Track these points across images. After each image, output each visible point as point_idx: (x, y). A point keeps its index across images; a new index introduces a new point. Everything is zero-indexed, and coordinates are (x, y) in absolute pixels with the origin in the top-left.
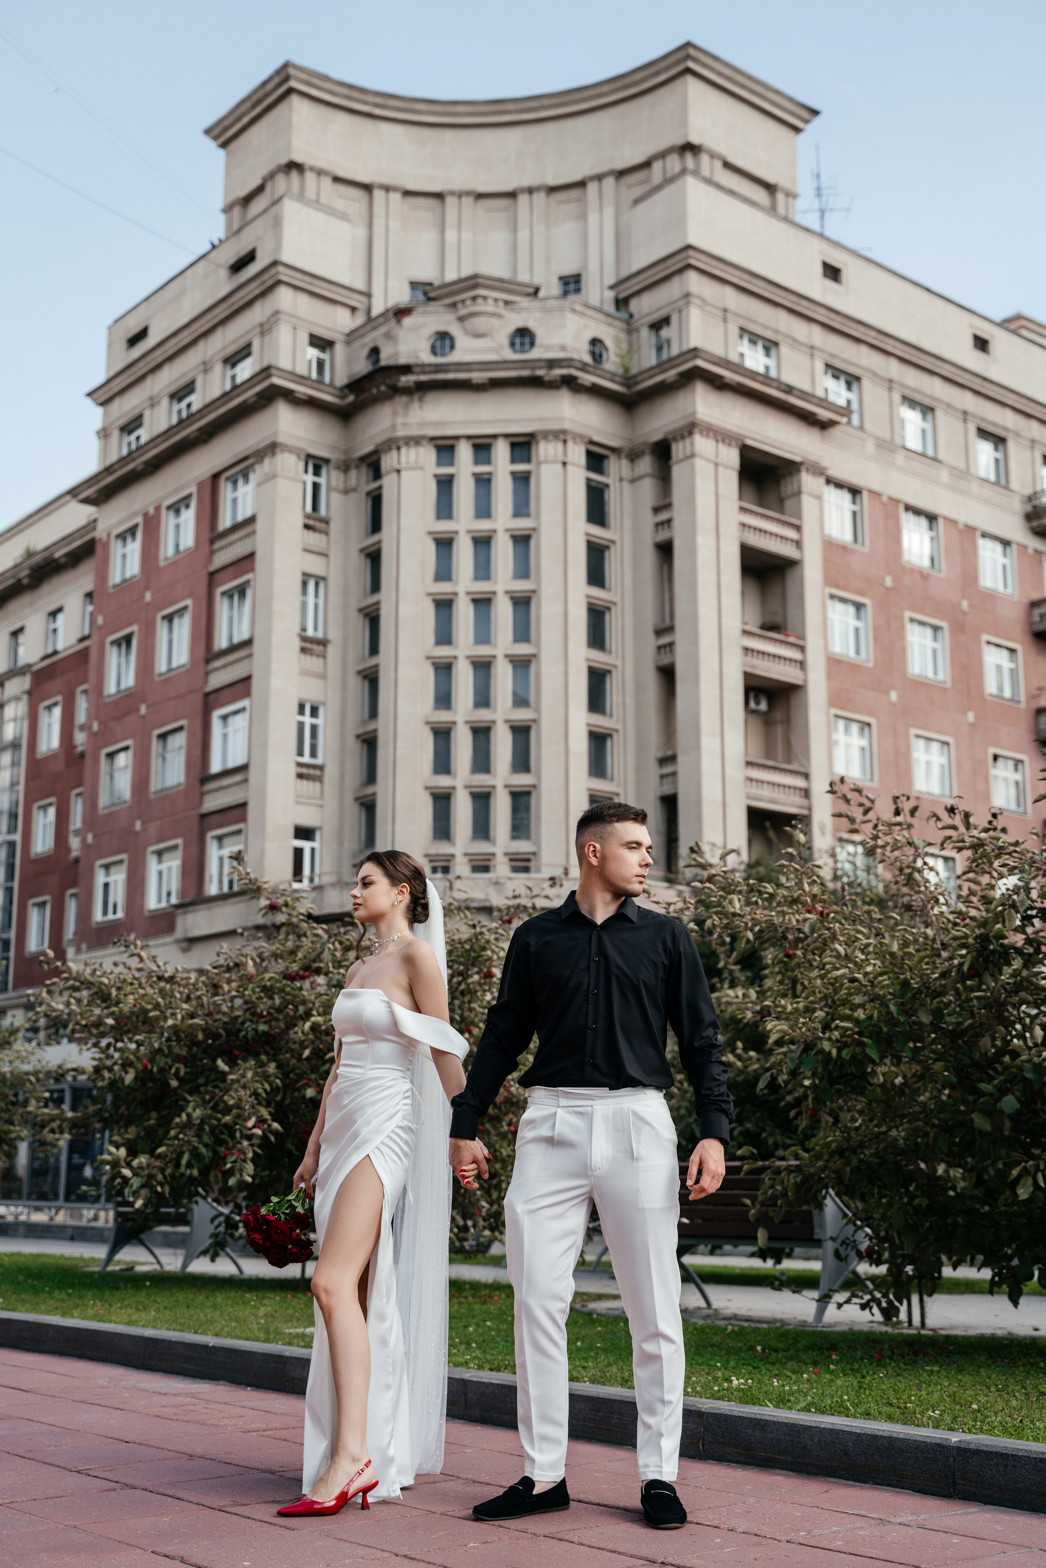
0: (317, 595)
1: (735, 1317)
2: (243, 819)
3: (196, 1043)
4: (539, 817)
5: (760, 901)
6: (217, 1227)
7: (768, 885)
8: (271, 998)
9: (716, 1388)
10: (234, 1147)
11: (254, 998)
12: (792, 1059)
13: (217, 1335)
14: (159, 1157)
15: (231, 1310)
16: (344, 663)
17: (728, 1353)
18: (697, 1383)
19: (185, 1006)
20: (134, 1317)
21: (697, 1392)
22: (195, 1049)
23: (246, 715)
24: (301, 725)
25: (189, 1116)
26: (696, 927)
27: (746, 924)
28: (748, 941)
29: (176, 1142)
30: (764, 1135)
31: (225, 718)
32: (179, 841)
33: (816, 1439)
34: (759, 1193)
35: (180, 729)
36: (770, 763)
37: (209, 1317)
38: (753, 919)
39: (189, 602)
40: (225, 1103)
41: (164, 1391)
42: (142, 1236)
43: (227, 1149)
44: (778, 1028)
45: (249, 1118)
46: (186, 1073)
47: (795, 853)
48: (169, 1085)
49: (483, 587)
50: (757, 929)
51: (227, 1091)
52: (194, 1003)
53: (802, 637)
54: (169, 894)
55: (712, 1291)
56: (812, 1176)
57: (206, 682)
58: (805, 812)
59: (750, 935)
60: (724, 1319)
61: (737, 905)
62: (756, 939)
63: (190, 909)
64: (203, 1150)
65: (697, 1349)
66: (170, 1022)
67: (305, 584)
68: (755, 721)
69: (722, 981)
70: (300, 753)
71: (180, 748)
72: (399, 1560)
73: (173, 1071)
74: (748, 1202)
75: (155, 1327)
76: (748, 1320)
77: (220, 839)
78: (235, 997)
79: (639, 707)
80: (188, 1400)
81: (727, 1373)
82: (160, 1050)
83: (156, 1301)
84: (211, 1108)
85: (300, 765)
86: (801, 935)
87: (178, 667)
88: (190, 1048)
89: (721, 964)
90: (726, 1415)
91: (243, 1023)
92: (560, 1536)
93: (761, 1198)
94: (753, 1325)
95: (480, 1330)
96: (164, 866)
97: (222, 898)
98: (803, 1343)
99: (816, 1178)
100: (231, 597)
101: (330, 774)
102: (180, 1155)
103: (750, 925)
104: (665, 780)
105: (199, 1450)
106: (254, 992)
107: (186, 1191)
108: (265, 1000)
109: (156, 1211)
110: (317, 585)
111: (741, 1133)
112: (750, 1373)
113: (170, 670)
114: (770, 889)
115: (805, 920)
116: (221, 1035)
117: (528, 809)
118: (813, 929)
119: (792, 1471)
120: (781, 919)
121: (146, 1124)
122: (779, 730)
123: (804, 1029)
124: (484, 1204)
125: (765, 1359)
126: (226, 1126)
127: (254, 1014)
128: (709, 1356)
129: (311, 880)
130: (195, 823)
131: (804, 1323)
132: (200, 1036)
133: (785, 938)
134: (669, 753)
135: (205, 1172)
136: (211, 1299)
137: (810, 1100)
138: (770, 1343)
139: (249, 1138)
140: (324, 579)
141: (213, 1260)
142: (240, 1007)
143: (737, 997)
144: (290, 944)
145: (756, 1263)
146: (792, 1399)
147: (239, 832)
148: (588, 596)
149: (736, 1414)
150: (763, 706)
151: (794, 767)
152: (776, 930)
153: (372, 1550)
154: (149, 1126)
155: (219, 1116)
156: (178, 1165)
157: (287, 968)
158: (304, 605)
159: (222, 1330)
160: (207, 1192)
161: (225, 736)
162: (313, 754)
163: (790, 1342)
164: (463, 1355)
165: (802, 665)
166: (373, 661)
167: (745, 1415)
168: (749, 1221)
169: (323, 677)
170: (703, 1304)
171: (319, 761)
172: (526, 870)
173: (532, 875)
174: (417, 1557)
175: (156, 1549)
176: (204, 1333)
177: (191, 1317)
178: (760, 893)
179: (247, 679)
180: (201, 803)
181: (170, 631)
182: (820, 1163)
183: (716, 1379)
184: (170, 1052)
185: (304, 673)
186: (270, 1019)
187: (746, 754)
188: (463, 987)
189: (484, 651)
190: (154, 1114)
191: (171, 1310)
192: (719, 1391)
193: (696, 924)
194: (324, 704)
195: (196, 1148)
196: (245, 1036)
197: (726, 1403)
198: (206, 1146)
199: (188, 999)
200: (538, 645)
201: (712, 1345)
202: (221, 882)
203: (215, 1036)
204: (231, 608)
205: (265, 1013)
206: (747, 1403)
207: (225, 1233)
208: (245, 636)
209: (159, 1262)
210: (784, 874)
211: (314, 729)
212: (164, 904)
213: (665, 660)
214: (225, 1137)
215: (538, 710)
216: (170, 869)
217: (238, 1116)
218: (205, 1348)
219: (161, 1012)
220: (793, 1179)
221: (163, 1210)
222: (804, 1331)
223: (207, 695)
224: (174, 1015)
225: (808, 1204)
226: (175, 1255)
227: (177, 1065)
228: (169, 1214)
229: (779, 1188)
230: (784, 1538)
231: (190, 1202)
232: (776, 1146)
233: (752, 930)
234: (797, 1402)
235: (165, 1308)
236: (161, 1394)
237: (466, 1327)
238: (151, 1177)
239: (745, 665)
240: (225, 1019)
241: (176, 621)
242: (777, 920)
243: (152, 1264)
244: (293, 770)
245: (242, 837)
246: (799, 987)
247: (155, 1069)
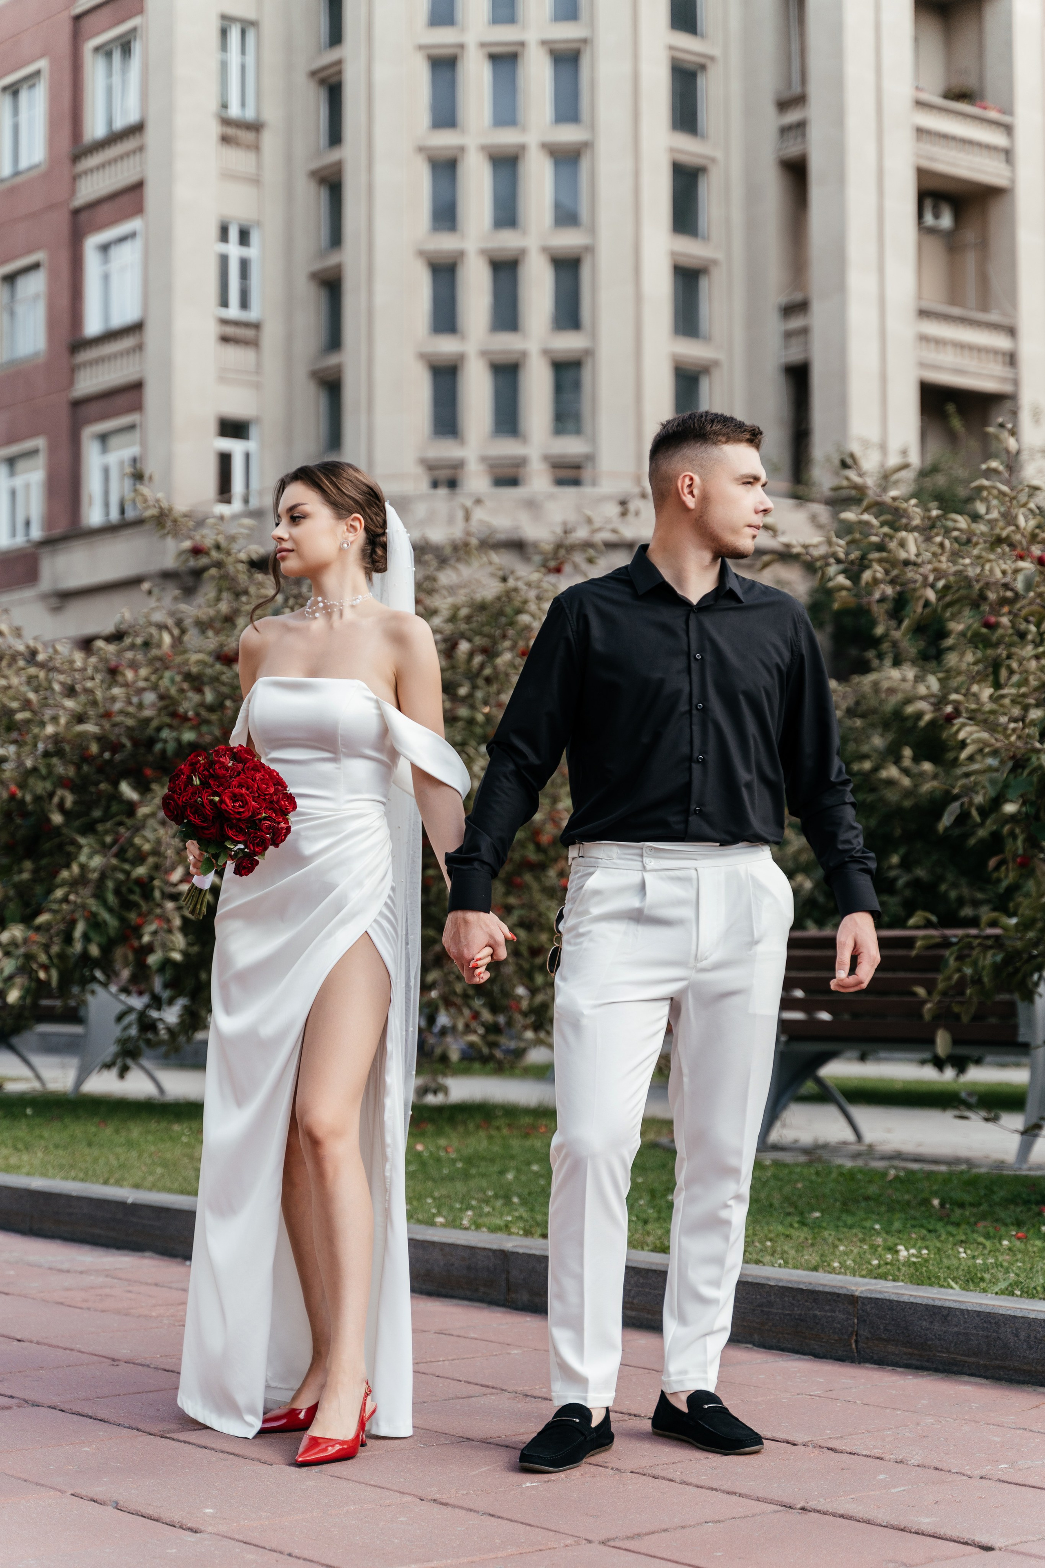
0: (243, 51)
1: (899, 1156)
2: (138, 407)
3: (85, 758)
4: (594, 399)
5: (947, 543)
6: (126, 1028)
7: (959, 518)
8: (199, 690)
9: (875, 1262)
10: (150, 912)
11: (173, 691)
12: (993, 782)
13: (137, 1186)
14: (38, 929)
15: (152, 1148)
16: (289, 158)
17: (891, 1210)
18: (845, 1253)
19: (69, 703)
20: (13, 1161)
21: (847, 1268)
22: (85, 768)
23: (138, 243)
24: (224, 260)
25: (83, 867)
26: (847, 583)
27: (925, 578)
28: (927, 604)
29: (65, 906)
30: (943, 887)
31: (105, 248)
32: (40, 442)
33: (1023, 1335)
34: (940, 977)
35: (36, 266)
36: (956, 311)
37: (122, 1158)
38: (935, 570)
39: (42, 64)
40: (139, 849)
41: (66, 1266)
42: (15, 1040)
43: (140, 915)
44: (975, 736)
45: (173, 868)
46: (75, 803)
47: (1001, 468)
48: (48, 820)
49: (505, 34)
50: (941, 584)
51: (137, 829)
52: (83, 698)
53: (1009, 110)
54: (28, 524)
55: (863, 1115)
56: (1018, 953)
57: (73, 192)
58: (1006, 388)
59: (931, 595)
60: (883, 1158)
61: (912, 549)
62: (939, 599)
63: (61, 546)
64: (105, 916)
65: (844, 1204)
66: (50, 729)
67: (224, 33)
68: (934, 246)
69: (881, 656)
70: (224, 303)
71: (36, 297)
72: (425, 1506)
73: (56, 800)
74: (921, 991)
75: (44, 1175)
76: (918, 1159)
77: (103, 438)
78: (144, 689)
79: (752, 225)
80: (100, 1280)
81: (891, 1240)
82: (35, 770)
83: (41, 1137)
84: (116, 856)
85: (224, 322)
86: (1009, 594)
87: (31, 168)
88: (78, 767)
89: (879, 630)
90: (890, 1301)
91: (159, 729)
92: (655, 1472)
93: (941, 986)
94: (928, 1167)
95: (523, 1178)
96: (19, 481)
97: (109, 530)
98: (1001, 1194)
99: (1025, 956)
100: (109, 55)
101: (271, 335)
102: (73, 923)
103: (931, 578)
104: (794, 341)
105: (124, 1351)
106: (173, 681)
107: (77, 975)
108: (190, 694)
109: (35, 1005)
110: (243, 32)
111: (908, 885)
112: (923, 1239)
113: (16, 174)
114: (962, 522)
115: (1016, 571)
116: (124, 746)
117: (577, 385)
118: (1029, 586)
119: (986, 1378)
120: (978, 570)
121: (16, 878)
122: (970, 259)
123: (1013, 738)
124: (521, 991)
125: (944, 1218)
126: (139, 882)
127: (174, 715)
128: (861, 1214)
129: (246, 501)
130: (63, 415)
131: (1001, 1165)
132: (94, 748)
133: (982, 597)
134: (798, 297)
135: (107, 949)
136: (123, 1133)
137: (1020, 842)
138: (952, 1194)
139: (174, 897)
140: (254, 24)
141: (122, 1075)
142: (153, 705)
143: (904, 680)
144: (224, 607)
145: (928, 1074)
146: (987, 1276)
147: (132, 427)
148: (671, 48)
149: (905, 1299)
150: (946, 221)
151: (993, 317)
152: (970, 586)
153: (388, 1493)
154: (21, 882)
155: (127, 867)
156: (68, 939)
157: (221, 645)
158: (224, 66)
159: (144, 1178)
160: (108, 977)
161: (106, 278)
162: (244, 304)
163: (982, 1192)
164: (501, 1215)
165: (1008, 155)
166: (333, 156)
167: (919, 1301)
168: (920, 1016)
169: (256, 181)
170: (848, 1135)
171: (253, 315)
172: (576, 482)
173: (587, 490)
174: (451, 1501)
175: (78, 1491)
176: (119, 1183)
177: (96, 1160)
178: (947, 531)
179: (138, 187)
180: (71, 382)
181: (16, 112)
182: (1031, 935)
183: (874, 1248)
184: (50, 773)
185: (228, 175)
186: (199, 723)
187: (919, 297)
188: (487, 671)
189: (507, 138)
190: (28, 865)
191: (65, 1148)
192: (879, 1266)
193: (847, 578)
194: (259, 224)
195: (94, 915)
196: (164, 751)
197: (890, 1284)
198: (110, 910)
199: (70, 691)
200: (592, 127)
201: (867, 1198)
202: (107, 505)
203: (115, 748)
204: (109, 74)
205: (191, 714)
206: (920, 1283)
207: (139, 1038)
208: (133, 118)
209: (38, 1077)
210: (984, 500)
211: (244, 265)
212: (20, 540)
213: (792, 150)
214: (136, 898)
215: (592, 230)
216: (27, 486)
217: (157, 867)
218: (121, 1205)
219: (34, 712)
220: (991, 958)
221: (45, 1002)
222: (1001, 1176)
223: (76, 212)
224: (55, 719)
225: (1010, 991)
226: (63, 1066)
227: (60, 792)
228: (53, 1008)
229: (968, 971)
230: (978, 1473)
231: (83, 990)
232: (961, 902)
233: (933, 586)
234: (994, 1281)
235: (56, 1146)
236: (60, 1271)
237: (502, 1172)
238: (29, 957)
239: (918, 156)
240: (130, 722)
241: (24, 95)
242: (972, 572)
243: (26, 1079)
244: (212, 330)
245: (137, 434)
246: (1004, 673)
247: (28, 798)
